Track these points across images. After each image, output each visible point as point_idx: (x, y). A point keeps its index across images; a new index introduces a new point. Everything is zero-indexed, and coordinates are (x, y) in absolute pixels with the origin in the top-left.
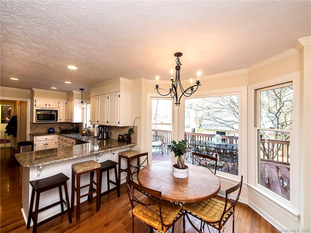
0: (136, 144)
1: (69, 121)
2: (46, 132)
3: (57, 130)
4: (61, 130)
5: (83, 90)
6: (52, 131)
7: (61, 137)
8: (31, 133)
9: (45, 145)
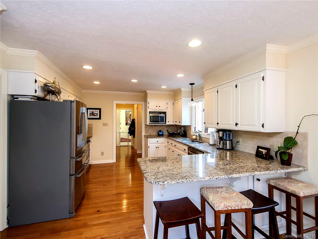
0: (305, 169)
1: (178, 124)
2: (156, 134)
3: (166, 133)
4: (168, 133)
5: (194, 84)
6: (161, 133)
7: (171, 141)
8: (146, 134)
9: (156, 148)
